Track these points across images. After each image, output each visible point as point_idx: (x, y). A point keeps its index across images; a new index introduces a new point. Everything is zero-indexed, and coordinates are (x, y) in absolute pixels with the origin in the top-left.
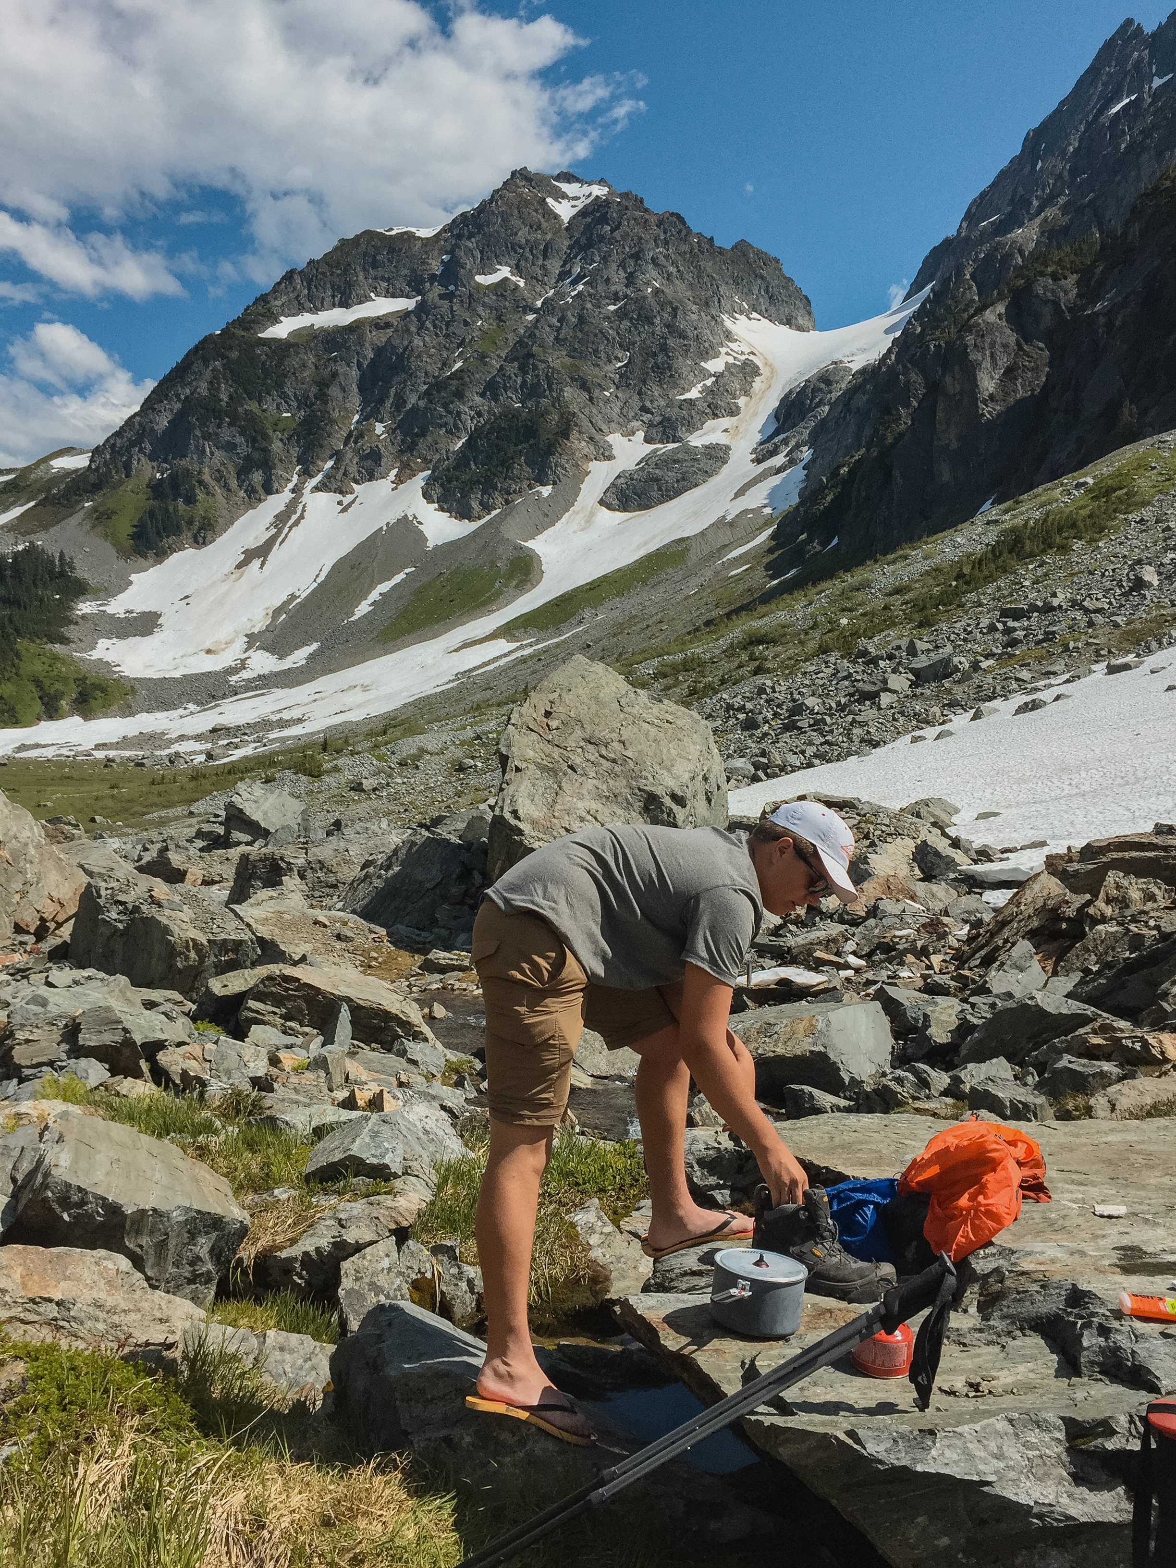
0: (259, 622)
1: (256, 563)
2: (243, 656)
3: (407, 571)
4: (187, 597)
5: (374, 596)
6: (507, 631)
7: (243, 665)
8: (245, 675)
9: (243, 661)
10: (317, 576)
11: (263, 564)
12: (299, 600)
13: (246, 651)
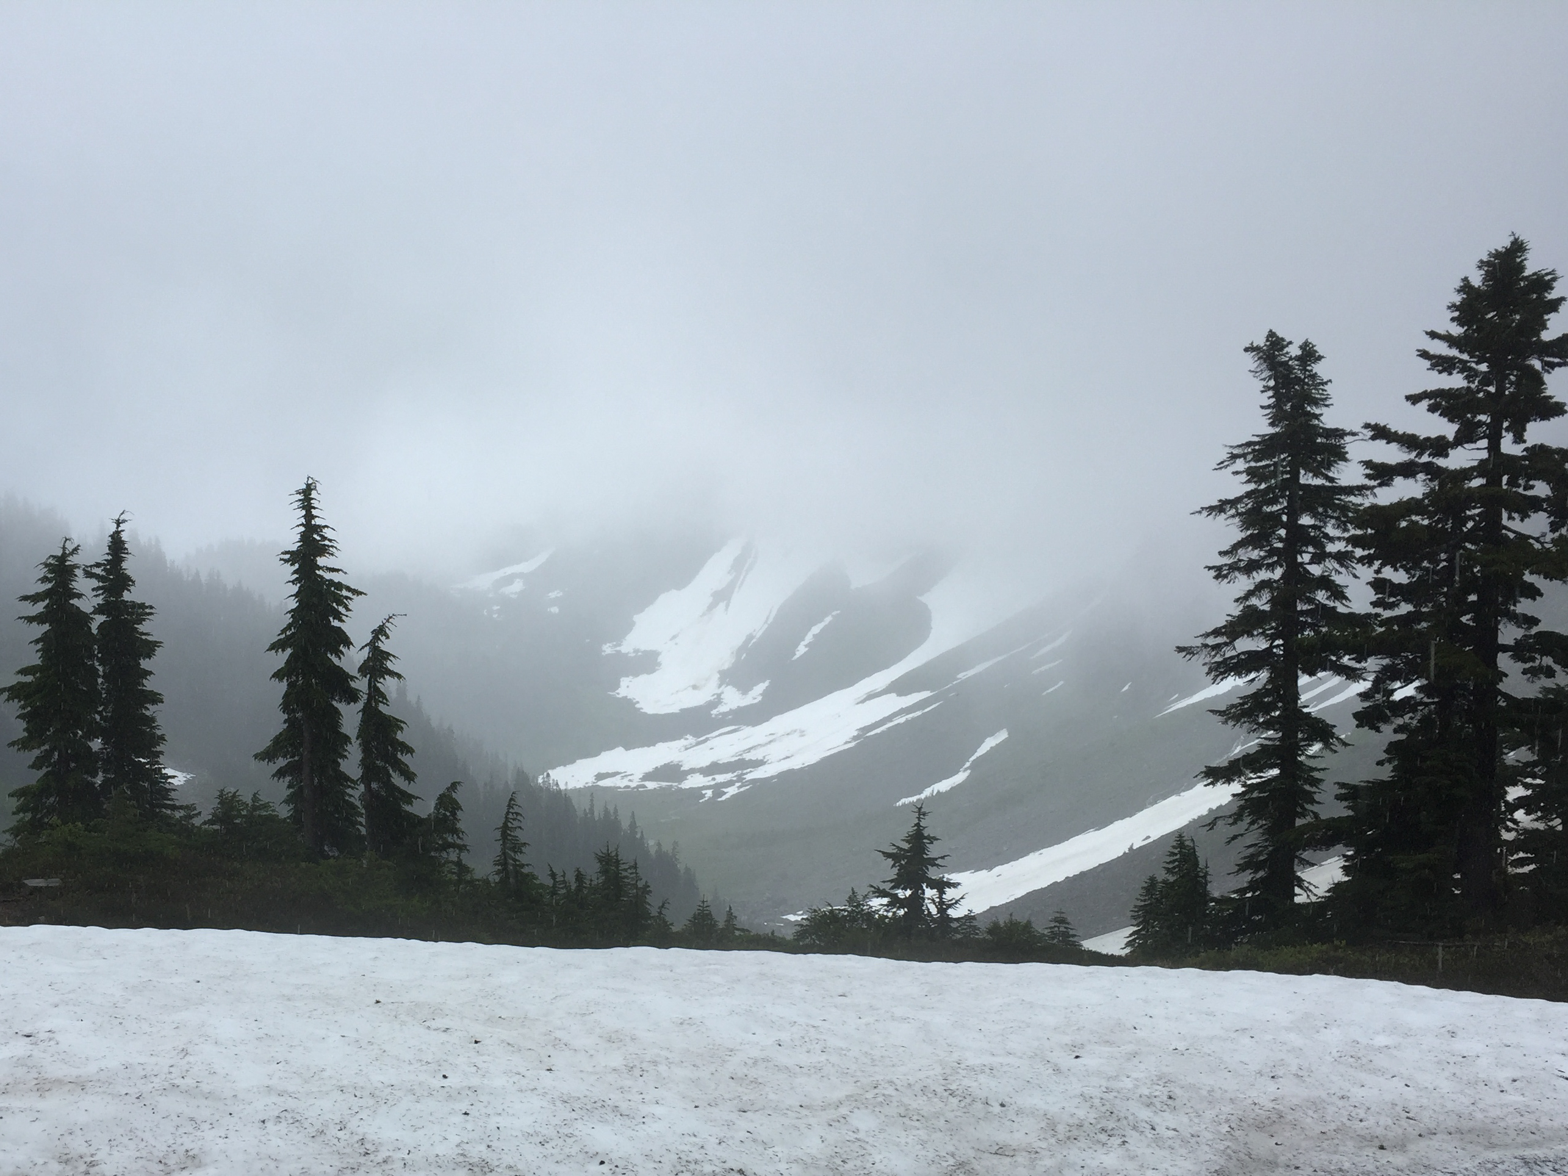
0: (726, 661)
1: (722, 605)
2: (719, 691)
3: (834, 613)
4: (674, 637)
5: (809, 638)
6: (899, 687)
7: (718, 701)
8: (723, 709)
9: (719, 695)
10: (767, 618)
11: (727, 606)
12: (754, 640)
13: (720, 686)
